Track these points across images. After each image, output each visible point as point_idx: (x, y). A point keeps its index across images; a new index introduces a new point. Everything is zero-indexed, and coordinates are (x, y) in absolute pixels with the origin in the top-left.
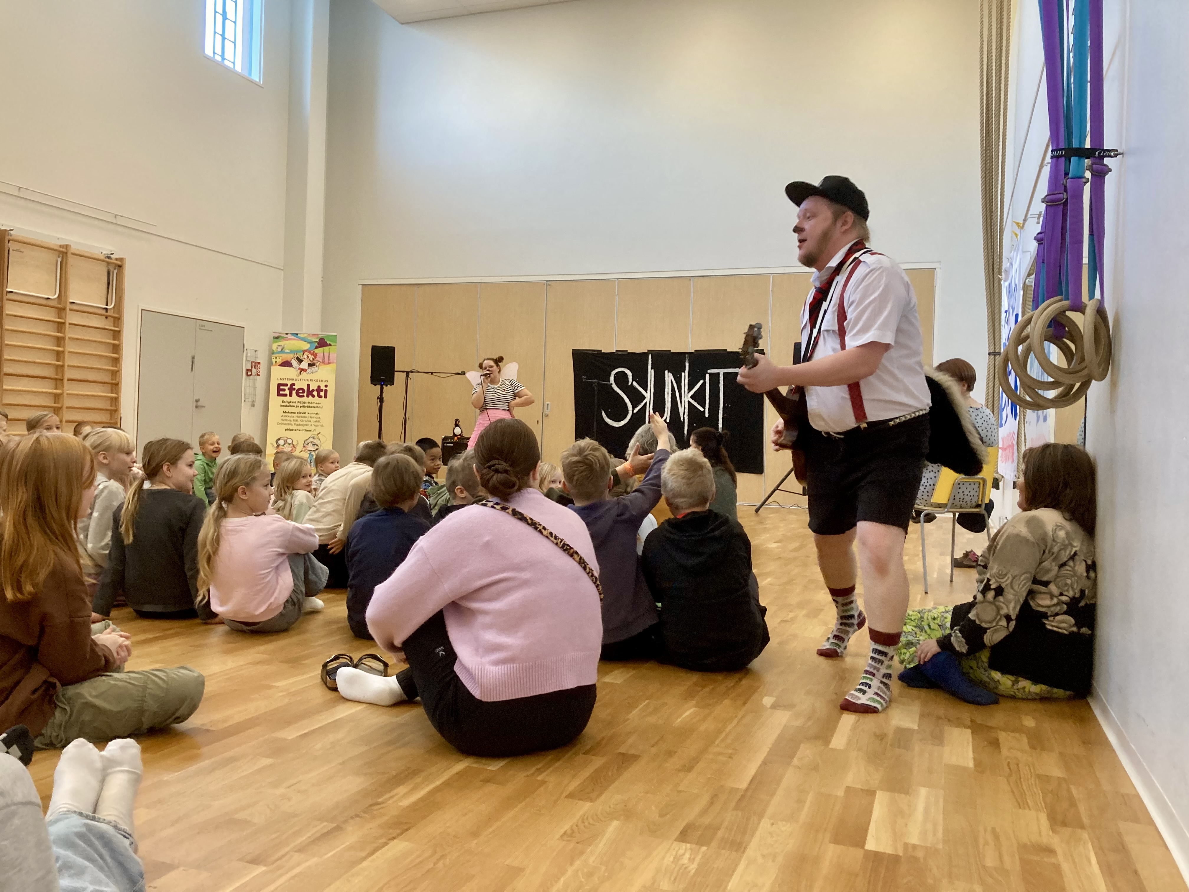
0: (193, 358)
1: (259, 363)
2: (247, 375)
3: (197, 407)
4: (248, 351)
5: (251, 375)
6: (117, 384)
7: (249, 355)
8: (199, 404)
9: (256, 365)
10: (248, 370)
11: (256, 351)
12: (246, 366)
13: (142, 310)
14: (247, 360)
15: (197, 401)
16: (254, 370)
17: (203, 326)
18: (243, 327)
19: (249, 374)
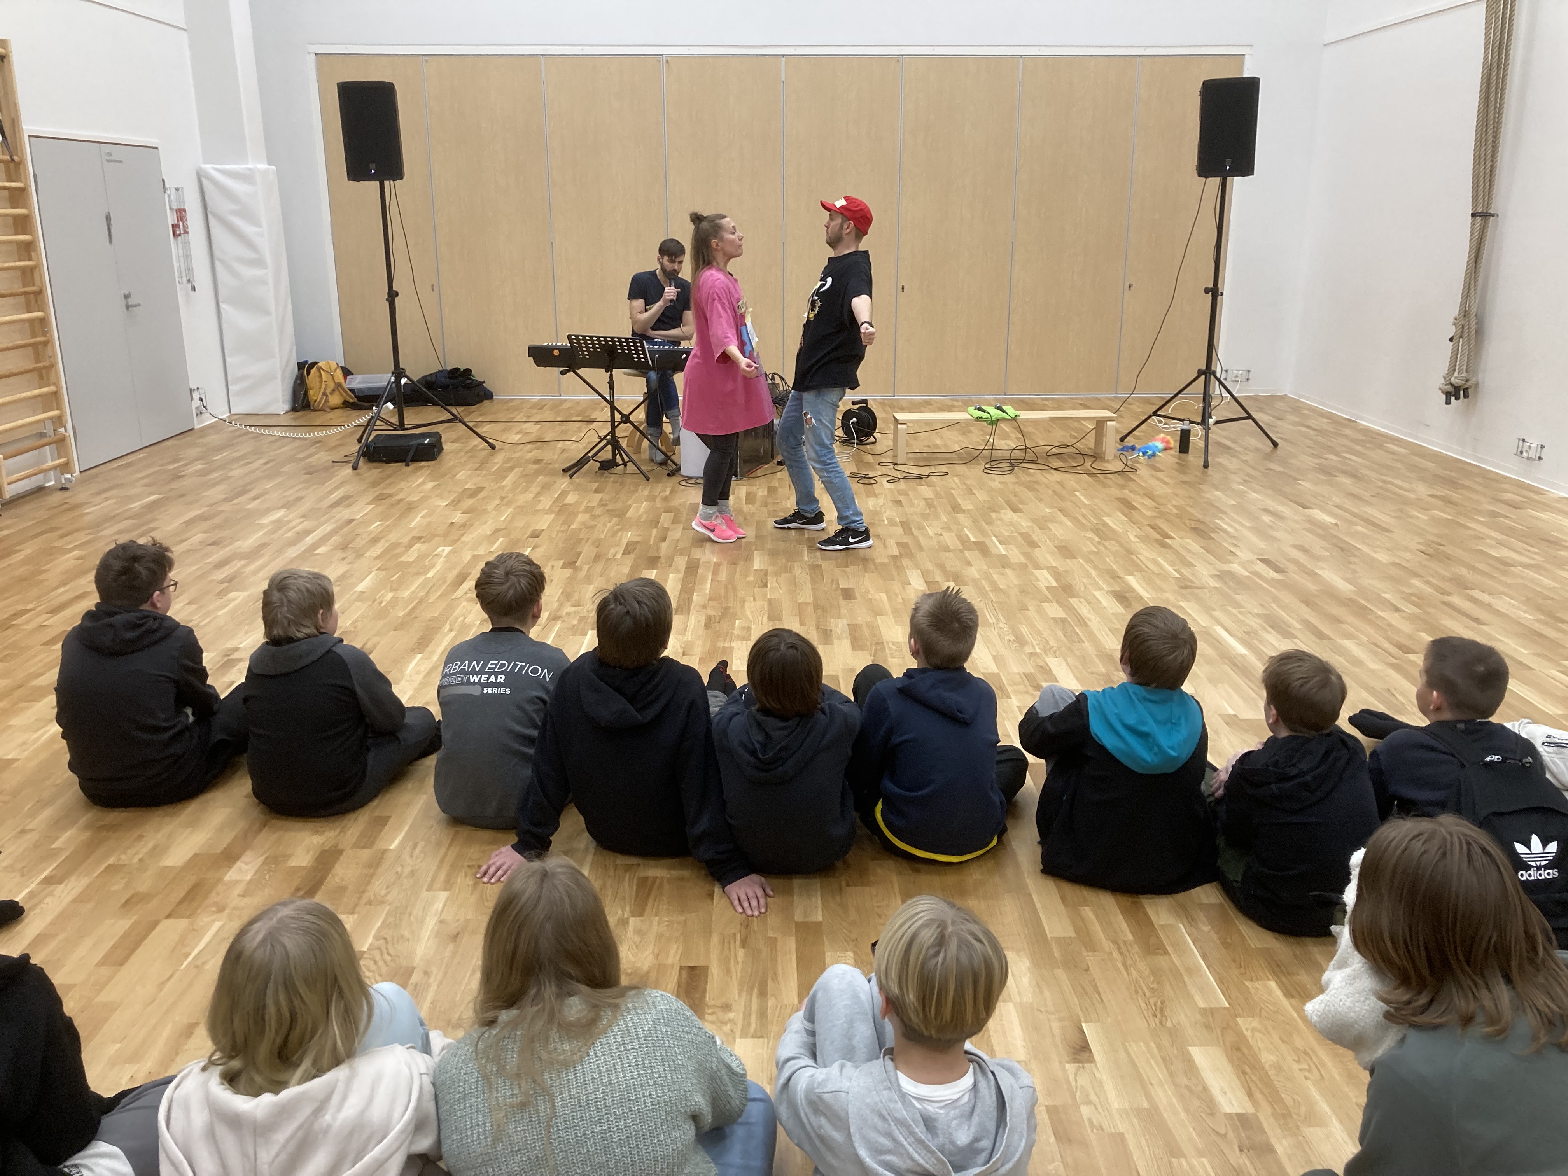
0: (108, 219)
1: (185, 211)
2: (176, 234)
3: (128, 307)
4: (172, 191)
5: (180, 235)
6: (40, 293)
7: (172, 198)
8: (131, 301)
9: (181, 214)
10: (175, 227)
11: (177, 189)
12: (171, 219)
13: (30, 136)
14: (170, 208)
15: (126, 297)
16: (181, 224)
17: (109, 154)
18: (157, 148)
19: (178, 232)
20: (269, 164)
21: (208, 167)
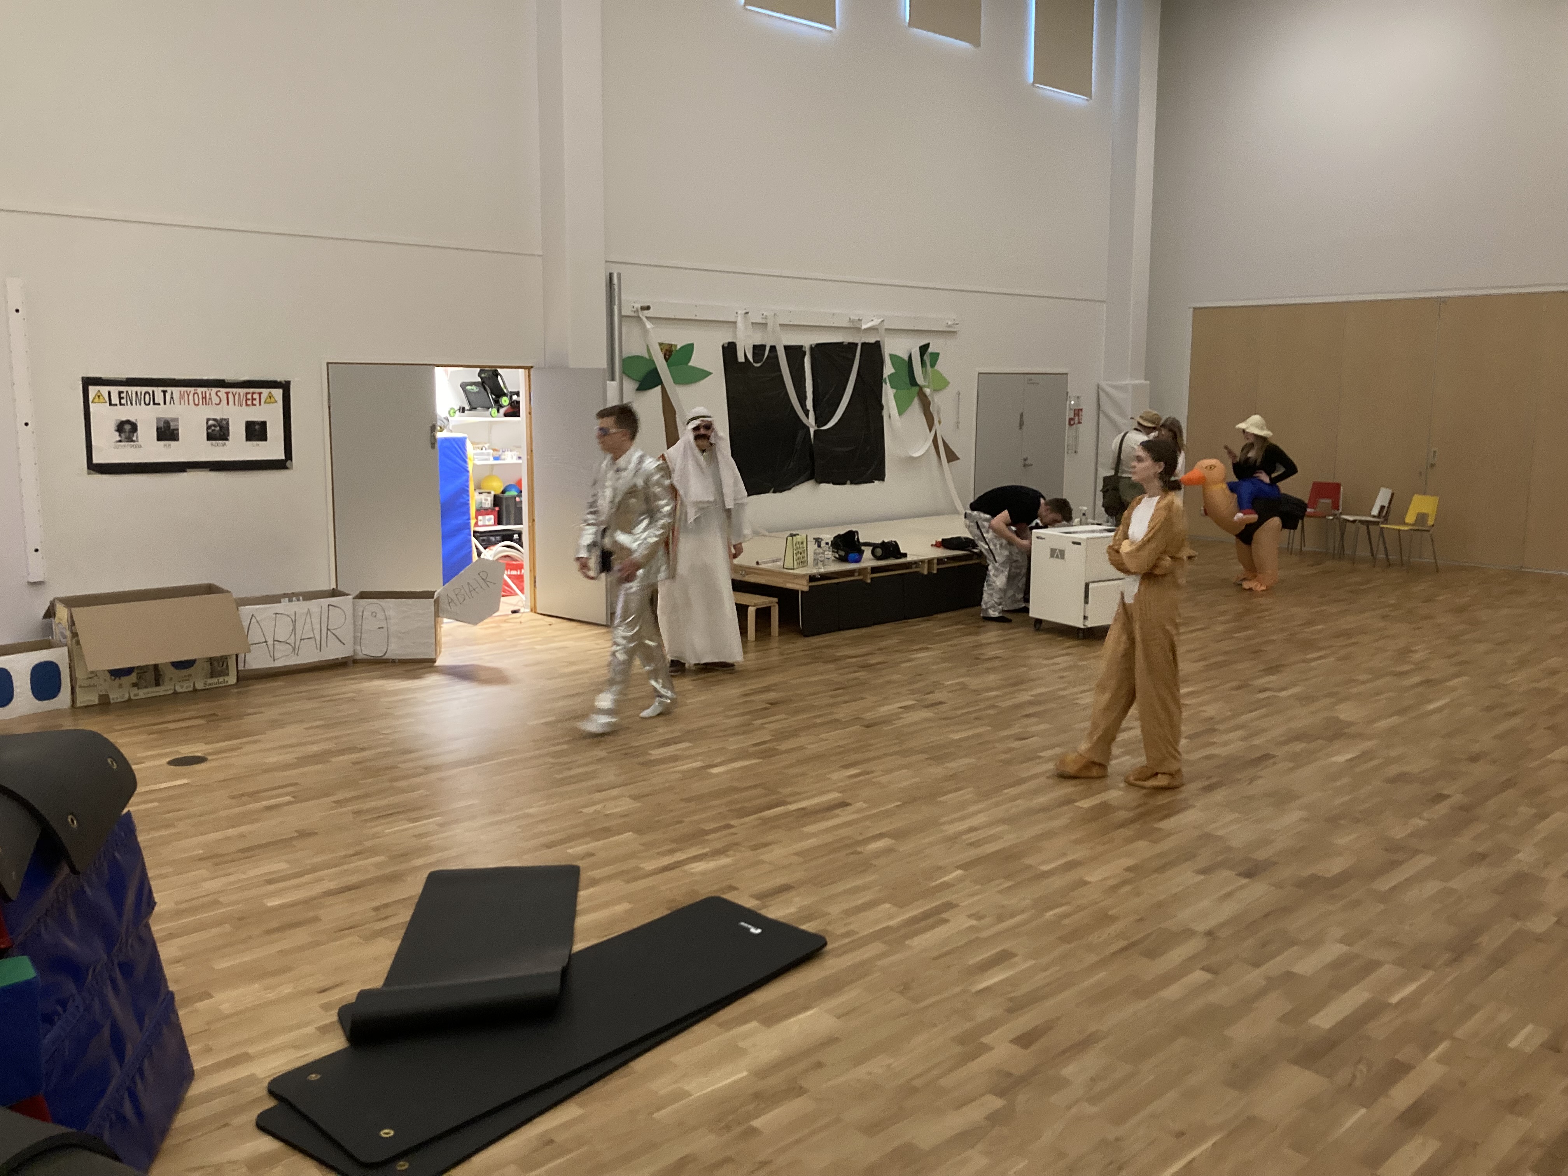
0: (1022, 415)
1: (1081, 410)
2: (1070, 424)
3: (1025, 465)
4: (1072, 399)
5: (1074, 425)
7: (1073, 403)
8: (1028, 462)
9: (1078, 412)
10: (1071, 419)
11: (1078, 397)
12: (1069, 414)
13: (979, 373)
14: (1070, 409)
15: (1025, 460)
16: (1076, 418)
17: (1031, 380)
18: (1066, 374)
19: (1072, 423)
20: (1145, 380)
21: (1103, 384)
